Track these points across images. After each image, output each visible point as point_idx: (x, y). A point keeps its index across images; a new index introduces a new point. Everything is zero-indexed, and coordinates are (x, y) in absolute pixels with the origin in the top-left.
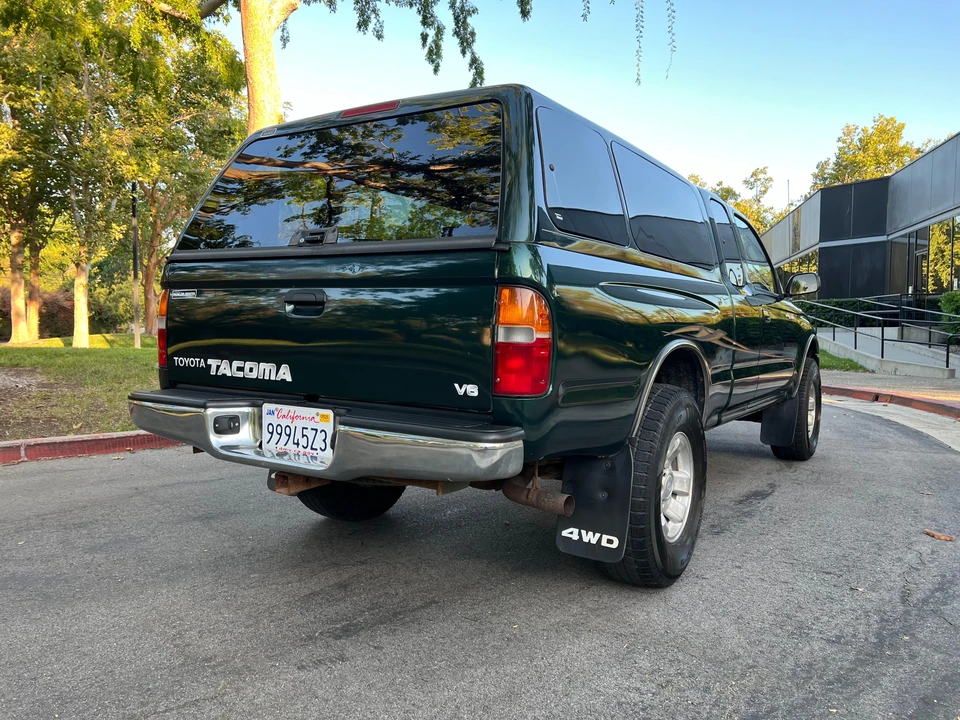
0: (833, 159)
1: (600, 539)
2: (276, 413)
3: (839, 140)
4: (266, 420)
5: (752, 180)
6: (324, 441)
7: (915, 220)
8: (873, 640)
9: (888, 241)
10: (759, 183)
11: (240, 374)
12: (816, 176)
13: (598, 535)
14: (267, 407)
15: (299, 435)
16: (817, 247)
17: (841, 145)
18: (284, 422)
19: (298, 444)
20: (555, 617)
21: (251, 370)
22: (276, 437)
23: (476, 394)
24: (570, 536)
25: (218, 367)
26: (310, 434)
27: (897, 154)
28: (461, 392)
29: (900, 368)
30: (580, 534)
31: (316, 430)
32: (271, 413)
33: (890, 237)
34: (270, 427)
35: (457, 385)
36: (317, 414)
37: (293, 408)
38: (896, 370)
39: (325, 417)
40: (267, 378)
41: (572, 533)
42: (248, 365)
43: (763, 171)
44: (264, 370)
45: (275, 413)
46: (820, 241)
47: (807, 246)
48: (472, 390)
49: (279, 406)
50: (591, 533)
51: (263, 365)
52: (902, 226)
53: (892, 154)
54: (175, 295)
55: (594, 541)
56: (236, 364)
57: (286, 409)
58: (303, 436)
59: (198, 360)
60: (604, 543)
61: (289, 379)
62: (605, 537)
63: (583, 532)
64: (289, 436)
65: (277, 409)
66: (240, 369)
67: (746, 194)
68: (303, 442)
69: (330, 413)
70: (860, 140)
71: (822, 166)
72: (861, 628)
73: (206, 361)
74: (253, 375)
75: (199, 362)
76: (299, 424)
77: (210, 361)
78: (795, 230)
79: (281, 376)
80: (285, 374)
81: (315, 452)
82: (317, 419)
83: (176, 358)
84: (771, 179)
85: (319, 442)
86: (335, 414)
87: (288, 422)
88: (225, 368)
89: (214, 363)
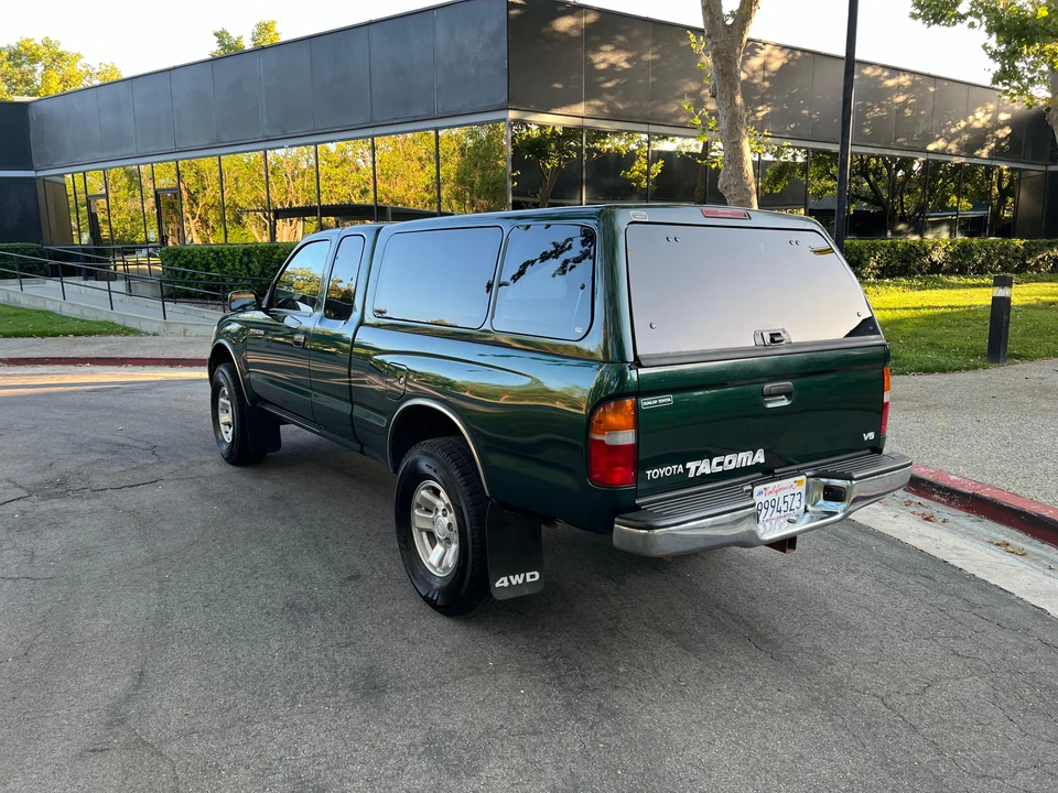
4: (756, 500)
6: (799, 500)
7: (79, 159)
9: (37, 178)
11: (720, 469)
14: (756, 489)
15: (781, 503)
18: (770, 497)
19: (780, 510)
21: (730, 462)
22: (764, 512)
23: (873, 438)
25: (697, 468)
26: (789, 499)
28: (866, 438)
31: (794, 494)
32: (759, 493)
35: (864, 435)
36: (794, 481)
37: (777, 484)
39: (800, 482)
40: (745, 464)
42: (728, 458)
44: (744, 459)
45: (764, 493)
48: (871, 435)
49: (766, 486)
51: (740, 455)
52: (58, 163)
54: (645, 404)
56: (715, 460)
58: (784, 502)
59: (675, 467)
61: (762, 460)
64: (774, 506)
65: (764, 488)
66: (719, 464)
69: (803, 477)
73: (685, 466)
74: (732, 466)
76: (781, 494)
77: (688, 465)
79: (757, 459)
81: (793, 512)
82: (795, 485)
83: (649, 472)
85: (796, 504)
86: (808, 477)
87: (773, 496)
88: (705, 467)
89: (691, 465)
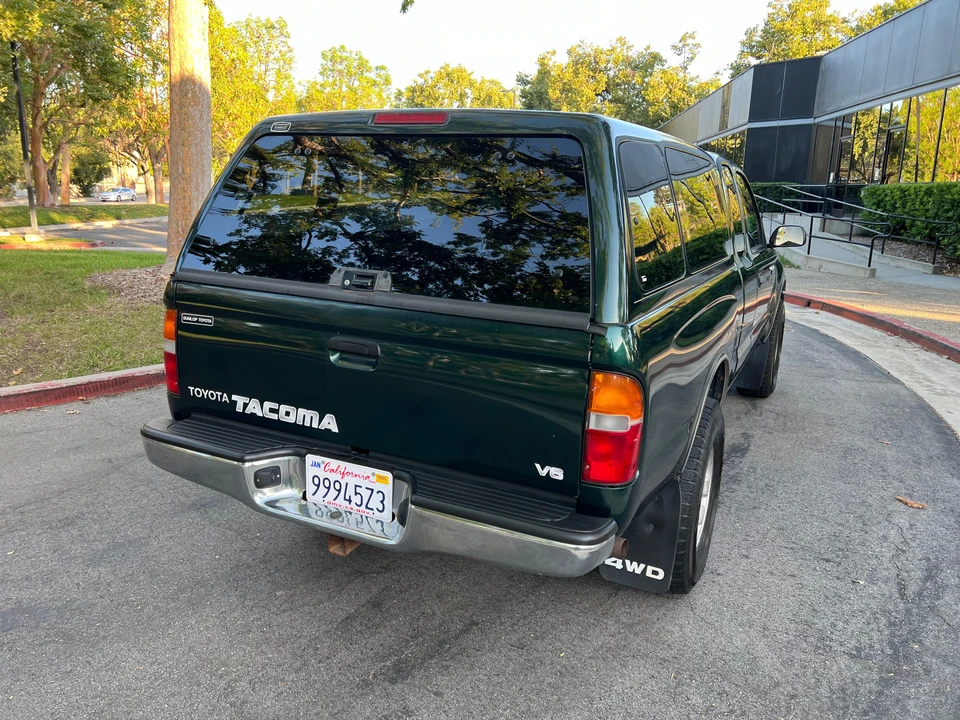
0: (762, 26)
1: (645, 570)
2: (322, 466)
3: (769, 5)
4: (310, 471)
5: (680, 45)
6: (382, 502)
7: (843, 104)
8: (889, 651)
9: (814, 124)
10: (687, 48)
11: (274, 416)
12: (743, 44)
13: (642, 566)
14: (310, 458)
15: (351, 492)
16: (745, 127)
17: (771, 10)
18: (333, 477)
19: (350, 501)
20: (597, 640)
21: (288, 414)
22: (322, 490)
23: (561, 477)
24: (613, 564)
25: (245, 405)
26: (366, 494)
27: (824, 23)
28: (543, 473)
29: (825, 265)
30: (624, 564)
31: (372, 490)
32: (315, 465)
33: (817, 120)
34: (316, 479)
35: (538, 466)
36: (373, 474)
37: (343, 464)
38: (821, 267)
39: (382, 479)
40: (307, 424)
41: (615, 562)
42: (284, 408)
43: (692, 36)
44: (305, 417)
45: (317, 465)
46: (750, 121)
47: (735, 125)
48: (557, 474)
49: (327, 460)
50: (635, 564)
51: (302, 411)
52: (829, 109)
53: (820, 24)
54: (185, 318)
55: (638, 571)
56: (268, 405)
57: (334, 463)
58: (356, 494)
59: (219, 394)
60: (649, 574)
61: (335, 429)
62: (650, 569)
63: (628, 562)
64: (339, 491)
65: (323, 462)
66: (272, 410)
67: (673, 61)
68: (356, 499)
69: (389, 475)
70: (790, 6)
71: (750, 33)
72: (875, 636)
73: (230, 398)
74: (291, 419)
75: (222, 396)
76: (352, 481)
77: (234, 397)
78: (724, 106)
79: (324, 425)
80: (330, 423)
81: (371, 512)
82: (373, 479)
83: (192, 388)
84: (698, 45)
85: (375, 503)
86: (395, 477)
87: (338, 477)
88: (254, 407)
89: (240, 400)
